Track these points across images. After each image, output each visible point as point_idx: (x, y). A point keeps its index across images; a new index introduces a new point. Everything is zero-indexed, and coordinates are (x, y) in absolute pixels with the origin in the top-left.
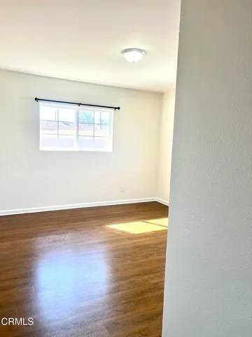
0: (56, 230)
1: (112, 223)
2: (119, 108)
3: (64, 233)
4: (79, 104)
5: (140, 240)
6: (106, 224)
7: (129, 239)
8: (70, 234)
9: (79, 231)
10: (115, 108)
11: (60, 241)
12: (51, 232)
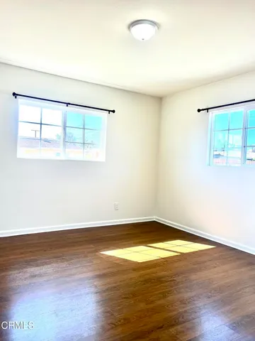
0: (36, 260)
1: (108, 248)
2: (114, 111)
3: (46, 264)
4: (68, 104)
5: (148, 271)
6: (100, 250)
7: (134, 270)
8: (54, 265)
9: (67, 261)
10: (109, 111)
11: (40, 275)
12: (29, 263)
